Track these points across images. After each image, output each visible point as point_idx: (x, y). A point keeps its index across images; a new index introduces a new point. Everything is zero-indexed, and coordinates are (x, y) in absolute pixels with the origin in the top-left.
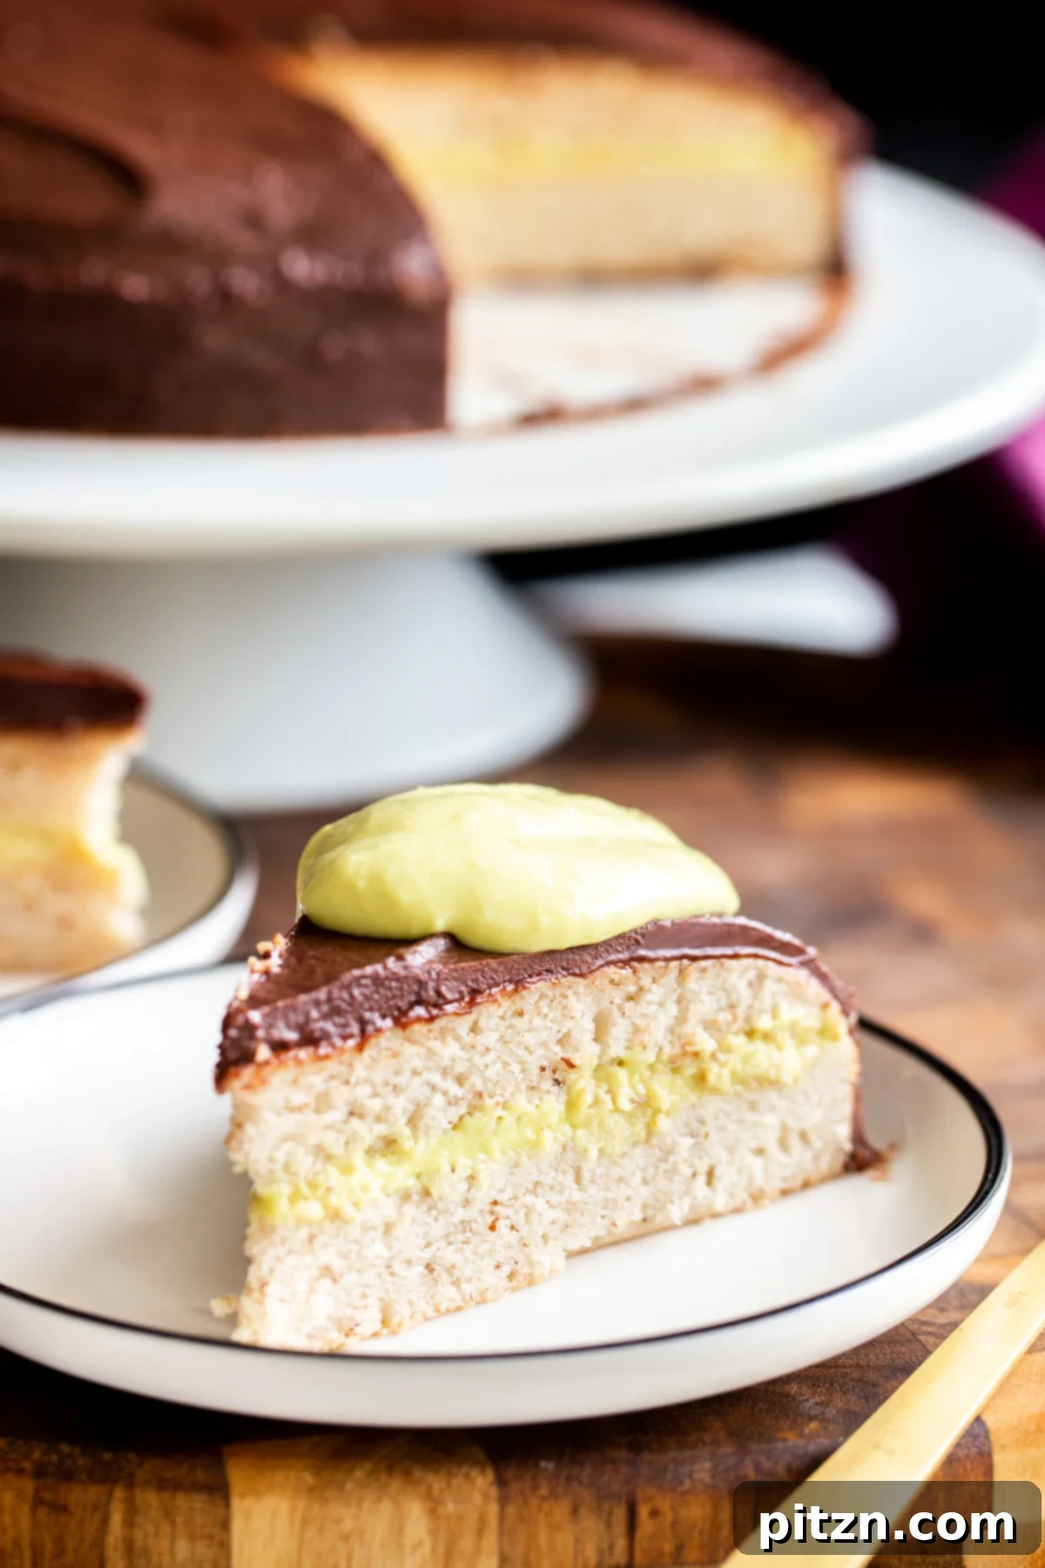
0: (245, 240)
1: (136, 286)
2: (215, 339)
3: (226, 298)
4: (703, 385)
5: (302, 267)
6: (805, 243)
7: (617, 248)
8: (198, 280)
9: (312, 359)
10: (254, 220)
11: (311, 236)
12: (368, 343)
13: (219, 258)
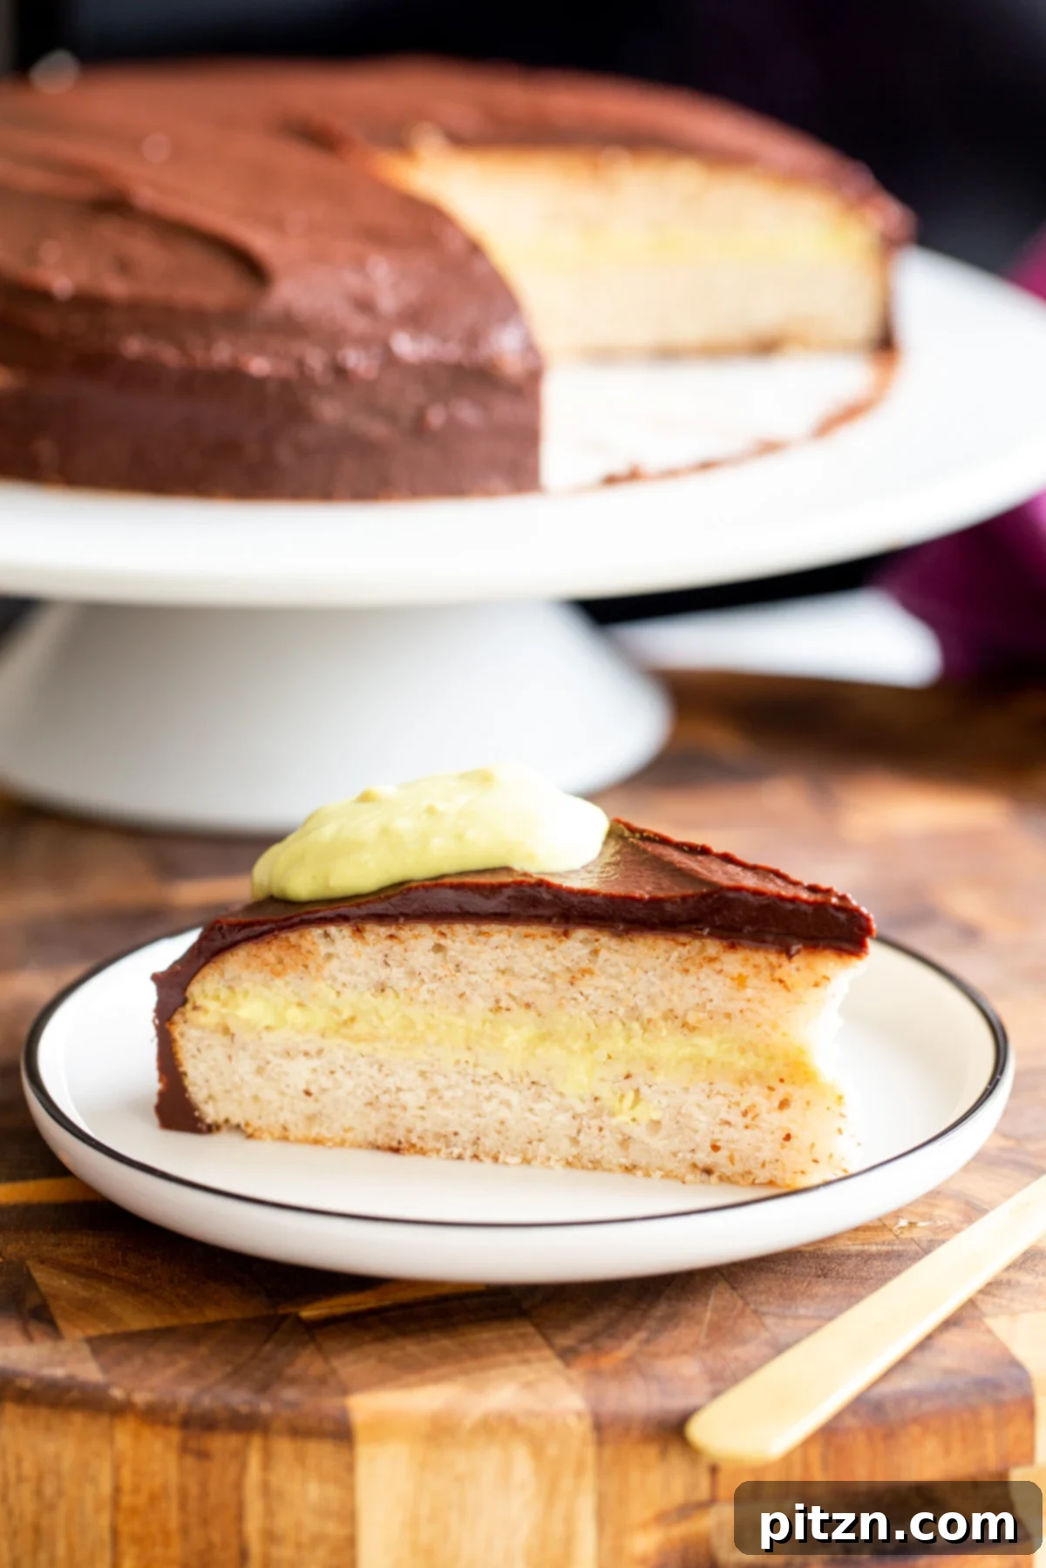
0: (359, 324)
1: (259, 366)
2: (329, 410)
3: (340, 372)
4: (769, 447)
5: (406, 346)
6: (859, 323)
7: (689, 330)
8: (316, 360)
9: (419, 427)
10: (365, 305)
11: (415, 318)
12: (468, 413)
13: (333, 339)
